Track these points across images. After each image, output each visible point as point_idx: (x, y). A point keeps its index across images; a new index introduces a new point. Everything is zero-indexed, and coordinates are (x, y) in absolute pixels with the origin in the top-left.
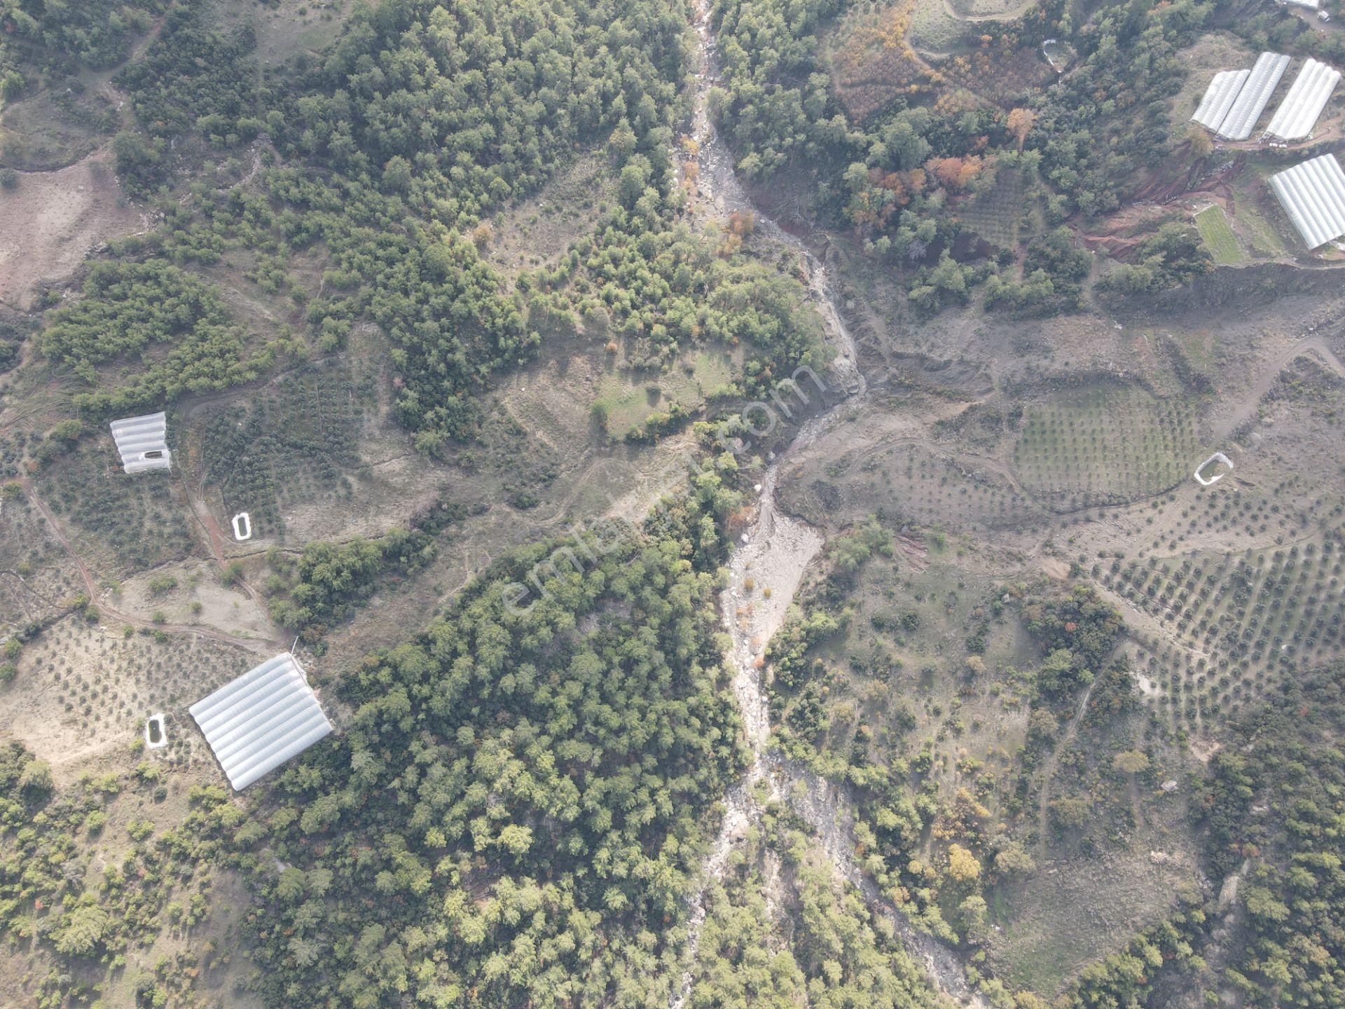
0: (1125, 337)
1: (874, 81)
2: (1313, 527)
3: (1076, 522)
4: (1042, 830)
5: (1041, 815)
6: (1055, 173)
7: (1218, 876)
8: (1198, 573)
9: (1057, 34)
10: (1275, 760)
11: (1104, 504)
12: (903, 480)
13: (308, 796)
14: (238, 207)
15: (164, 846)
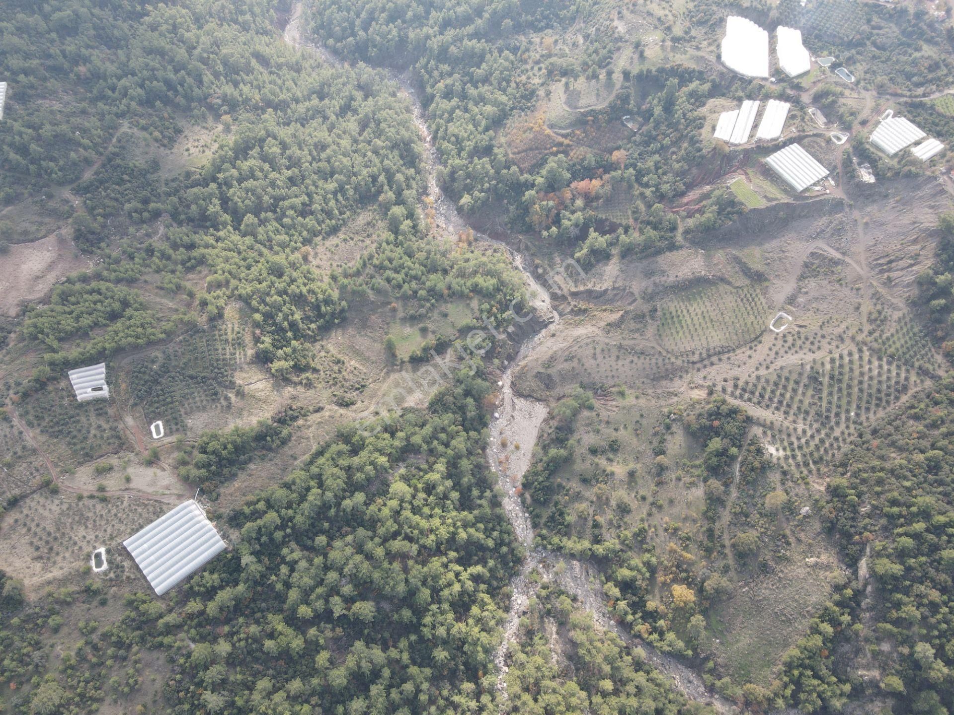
0: (708, 257)
1: (531, 149)
2: (848, 341)
3: (705, 367)
4: (731, 561)
5: (727, 551)
6: (645, 179)
7: (852, 563)
8: (787, 379)
9: (629, 112)
10: (865, 475)
11: (720, 353)
12: (592, 362)
13: (210, 594)
14: (150, 251)
15: (105, 636)
